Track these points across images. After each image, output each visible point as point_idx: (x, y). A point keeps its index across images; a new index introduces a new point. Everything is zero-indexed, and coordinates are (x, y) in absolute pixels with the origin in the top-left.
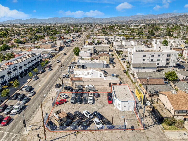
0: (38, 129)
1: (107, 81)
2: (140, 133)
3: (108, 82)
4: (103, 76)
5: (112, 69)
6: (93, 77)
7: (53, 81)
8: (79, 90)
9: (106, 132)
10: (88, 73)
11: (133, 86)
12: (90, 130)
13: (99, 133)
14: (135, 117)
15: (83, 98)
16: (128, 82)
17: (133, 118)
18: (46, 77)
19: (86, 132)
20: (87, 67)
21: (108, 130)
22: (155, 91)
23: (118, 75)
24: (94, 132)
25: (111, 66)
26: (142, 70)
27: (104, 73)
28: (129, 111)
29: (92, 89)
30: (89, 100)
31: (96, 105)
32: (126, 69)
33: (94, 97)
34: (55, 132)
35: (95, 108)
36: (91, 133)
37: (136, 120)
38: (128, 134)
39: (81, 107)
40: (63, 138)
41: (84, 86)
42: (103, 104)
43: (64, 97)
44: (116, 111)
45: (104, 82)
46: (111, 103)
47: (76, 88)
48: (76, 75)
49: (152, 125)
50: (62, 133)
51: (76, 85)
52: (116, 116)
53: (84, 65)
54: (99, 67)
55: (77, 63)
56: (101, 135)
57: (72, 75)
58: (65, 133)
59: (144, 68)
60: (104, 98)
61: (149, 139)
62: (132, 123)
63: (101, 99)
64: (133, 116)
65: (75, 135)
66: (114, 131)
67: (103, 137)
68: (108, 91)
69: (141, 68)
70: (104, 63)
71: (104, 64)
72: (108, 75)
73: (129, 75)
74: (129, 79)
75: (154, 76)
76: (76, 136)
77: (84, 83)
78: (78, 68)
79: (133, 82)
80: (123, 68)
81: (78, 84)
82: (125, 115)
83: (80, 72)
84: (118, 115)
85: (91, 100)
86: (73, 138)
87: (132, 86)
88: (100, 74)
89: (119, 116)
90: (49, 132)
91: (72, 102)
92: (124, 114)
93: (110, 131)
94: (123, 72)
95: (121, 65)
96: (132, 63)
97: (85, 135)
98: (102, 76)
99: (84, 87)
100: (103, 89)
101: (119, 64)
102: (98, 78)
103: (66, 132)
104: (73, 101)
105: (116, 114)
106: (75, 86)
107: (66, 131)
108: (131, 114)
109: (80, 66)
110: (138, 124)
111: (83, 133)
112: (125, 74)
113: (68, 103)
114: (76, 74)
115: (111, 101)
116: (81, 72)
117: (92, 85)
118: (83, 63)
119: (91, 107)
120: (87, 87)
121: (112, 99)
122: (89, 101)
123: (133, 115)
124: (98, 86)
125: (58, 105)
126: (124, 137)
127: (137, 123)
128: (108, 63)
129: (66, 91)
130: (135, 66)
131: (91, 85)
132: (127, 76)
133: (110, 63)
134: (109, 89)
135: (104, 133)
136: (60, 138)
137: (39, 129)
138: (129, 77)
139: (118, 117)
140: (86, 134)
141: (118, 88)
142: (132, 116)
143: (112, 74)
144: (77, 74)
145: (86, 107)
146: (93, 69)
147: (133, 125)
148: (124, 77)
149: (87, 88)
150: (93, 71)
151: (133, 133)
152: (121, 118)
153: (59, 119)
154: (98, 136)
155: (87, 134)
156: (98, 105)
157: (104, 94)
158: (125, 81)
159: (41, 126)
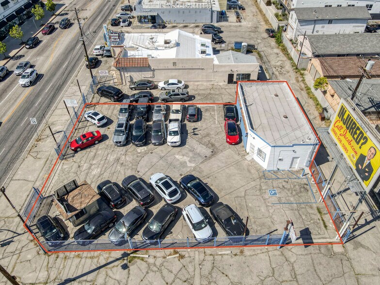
0: (9, 243)
1: (223, 69)
2: (332, 255)
3: (226, 72)
4: (210, 51)
5: (236, 26)
6: (181, 57)
7: (67, 67)
8: (141, 100)
9: (224, 254)
10: (166, 42)
11: (298, 81)
12: (172, 245)
13: (202, 256)
14: (310, 193)
15: (151, 123)
16: (282, 67)
17: (304, 197)
18: (47, 53)
19: (160, 253)
20: (165, 20)
21: (230, 245)
22: (372, 101)
23: (253, 46)
24: (183, 253)
25: (232, 16)
26: (323, 27)
27: (213, 40)
28: (292, 173)
29: (178, 95)
30: (170, 134)
31: (190, 151)
32: (275, 24)
33: (186, 122)
34: (61, 255)
35: (186, 159)
36: (177, 259)
37: (315, 206)
38: (292, 260)
39: (146, 158)
40: (85, 278)
41: (156, 83)
42: (213, 145)
43: (96, 122)
44: (253, 171)
45: (215, 69)
46: (237, 144)
47: (131, 89)
48: (132, 48)
49: (367, 223)
50: (83, 260)
51: (132, 81)
52: (252, 188)
53: (155, 14)
54: (198, 21)
55: (135, 9)
56: (208, 266)
57: (118, 51)
58: (92, 258)
59: (330, 22)
60: (214, 123)
61: (363, 280)
62: (304, 217)
63: (204, 126)
64: (305, 188)
65: (125, 267)
66: (248, 250)
67: (214, 275)
68: (227, 99)
69: (322, 21)
70: (213, 9)
71: (212, 12)
72: (223, 45)
73: (283, 46)
74: (285, 58)
75: (361, 47)
76: (127, 270)
77: (154, 74)
78: (140, 24)
79: (297, 68)
80: (267, 21)
81: (138, 76)
82: (281, 186)
83: (142, 37)
84: (258, 187)
85: (175, 133)
86: (118, 277)
87: (295, 81)
88: (202, 45)
89: (260, 190)
90: (43, 256)
91: (117, 142)
92: (275, 183)
93: (236, 250)
94: (266, 35)
95: (259, 12)
96: (295, 7)
97: (155, 269)
98: (207, 52)
99: (156, 87)
100: (212, 92)
101: (254, 9)
102: (195, 59)
103: (96, 253)
104: (122, 138)
105: (253, 184)
106: (128, 84)
107: (95, 250)
108: (299, 181)
109: (145, 17)
110: (323, 220)
111: (151, 260)
112: (273, 42)
113: (107, 142)
114: (131, 44)
115: (235, 135)
116: (146, 38)
117: (180, 82)
118: (154, 10)
119: (177, 157)
120: (166, 86)
121: (238, 126)
122: (170, 139)
123: (305, 186)
124: (197, 84)
125: (76, 151)
126: (280, 275)
127: (319, 215)
128: (225, 9)
129: (104, 100)
130: (306, 17)
131: (175, 81)
132: (278, 48)
133: (229, 8)
134: (228, 94)
135: (216, 257)
136: (74, 279)
137: (12, 241)
138: (285, 50)
139: (258, 193)
140: (159, 261)
141: (256, 94)
142: (302, 189)
143: (236, 43)
144: (133, 45)
145: (161, 158)
146: (180, 28)
147: (307, 223)
148: (269, 50)
149: (163, 89)
150: (179, 34)
151: (309, 256)
152: (267, 196)
153: (70, 214)
154: (197, 271)
155: (162, 265)
156: (198, 151)
157: (214, 110)
158: (273, 63)
159: (19, 231)
